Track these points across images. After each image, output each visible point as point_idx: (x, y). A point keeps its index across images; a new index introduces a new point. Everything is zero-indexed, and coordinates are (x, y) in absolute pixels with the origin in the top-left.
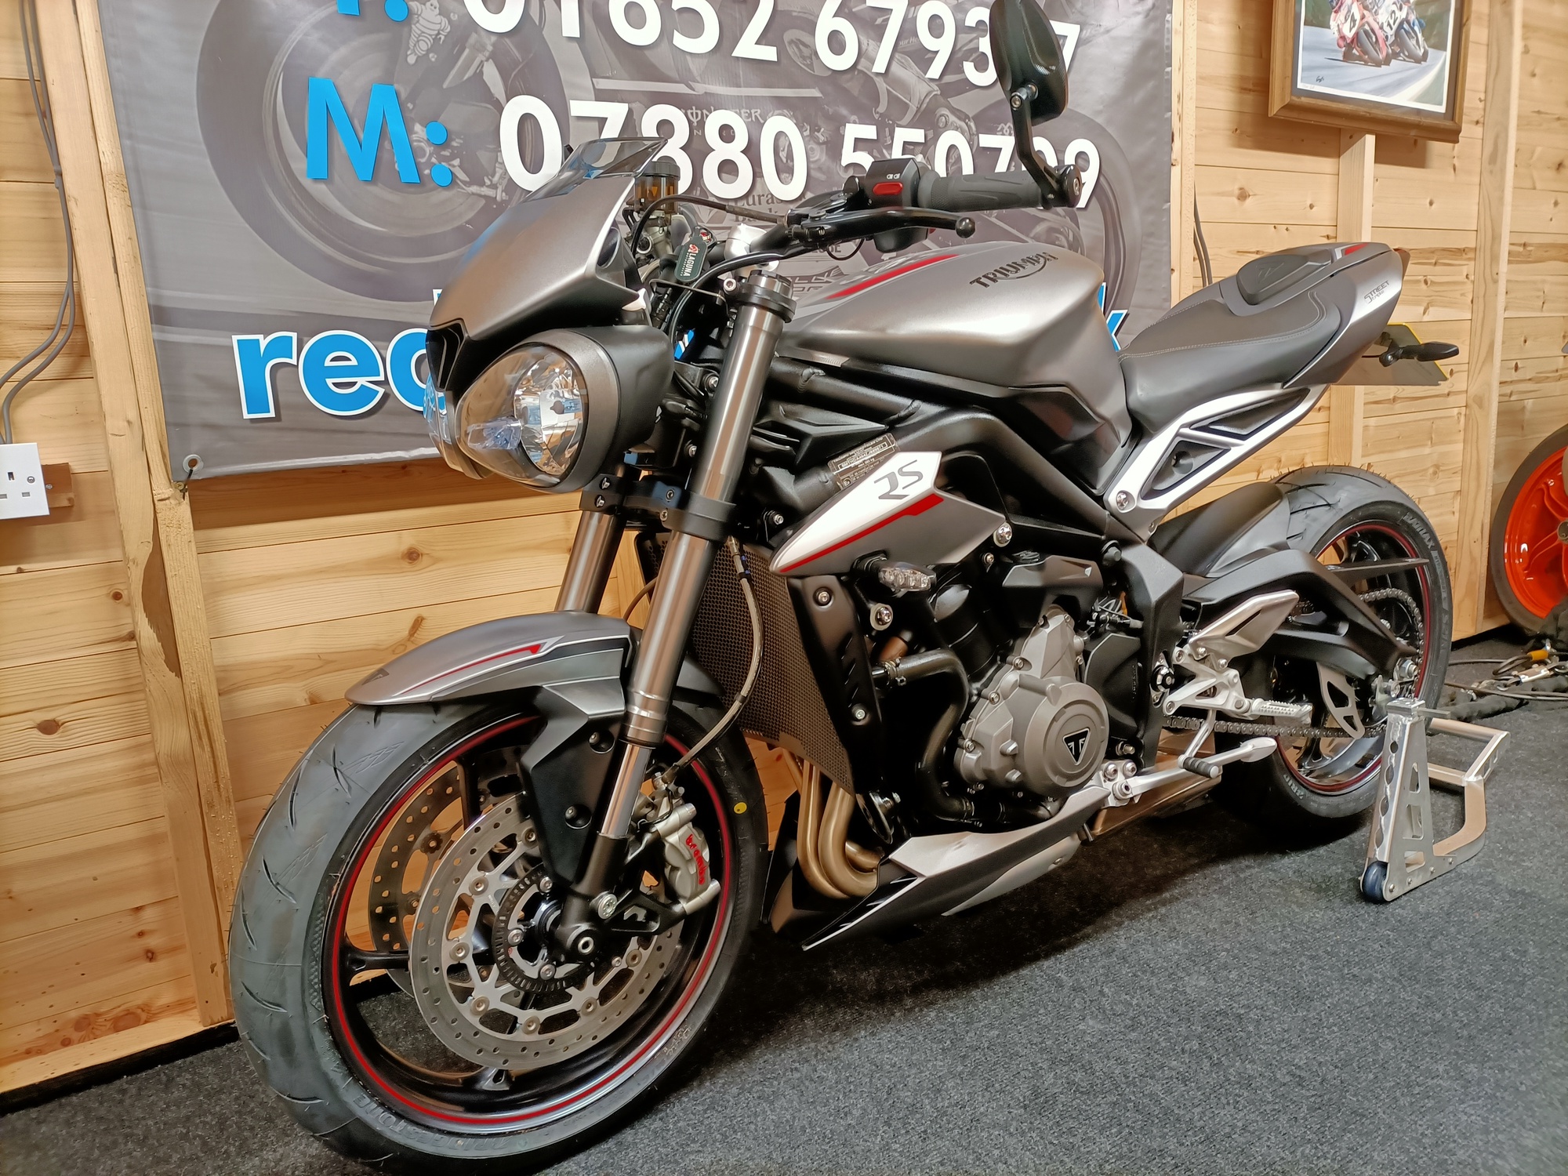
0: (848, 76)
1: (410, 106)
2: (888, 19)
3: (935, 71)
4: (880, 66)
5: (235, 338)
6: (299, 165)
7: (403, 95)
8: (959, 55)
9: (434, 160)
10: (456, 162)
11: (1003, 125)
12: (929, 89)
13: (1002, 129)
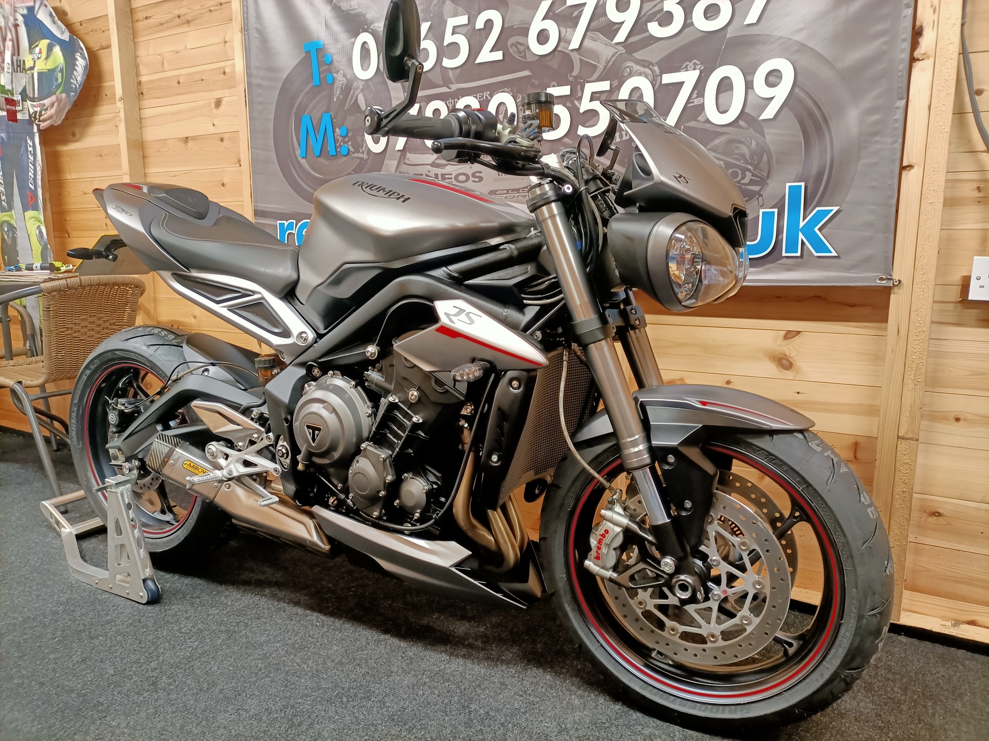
0: (551, 56)
1: (335, 120)
2: (583, 10)
3: (621, 37)
4: (575, 44)
5: (279, 222)
6: (298, 152)
7: (333, 116)
8: (644, 19)
9: (342, 144)
10: (350, 143)
11: (687, 63)
12: (615, 50)
13: (687, 65)
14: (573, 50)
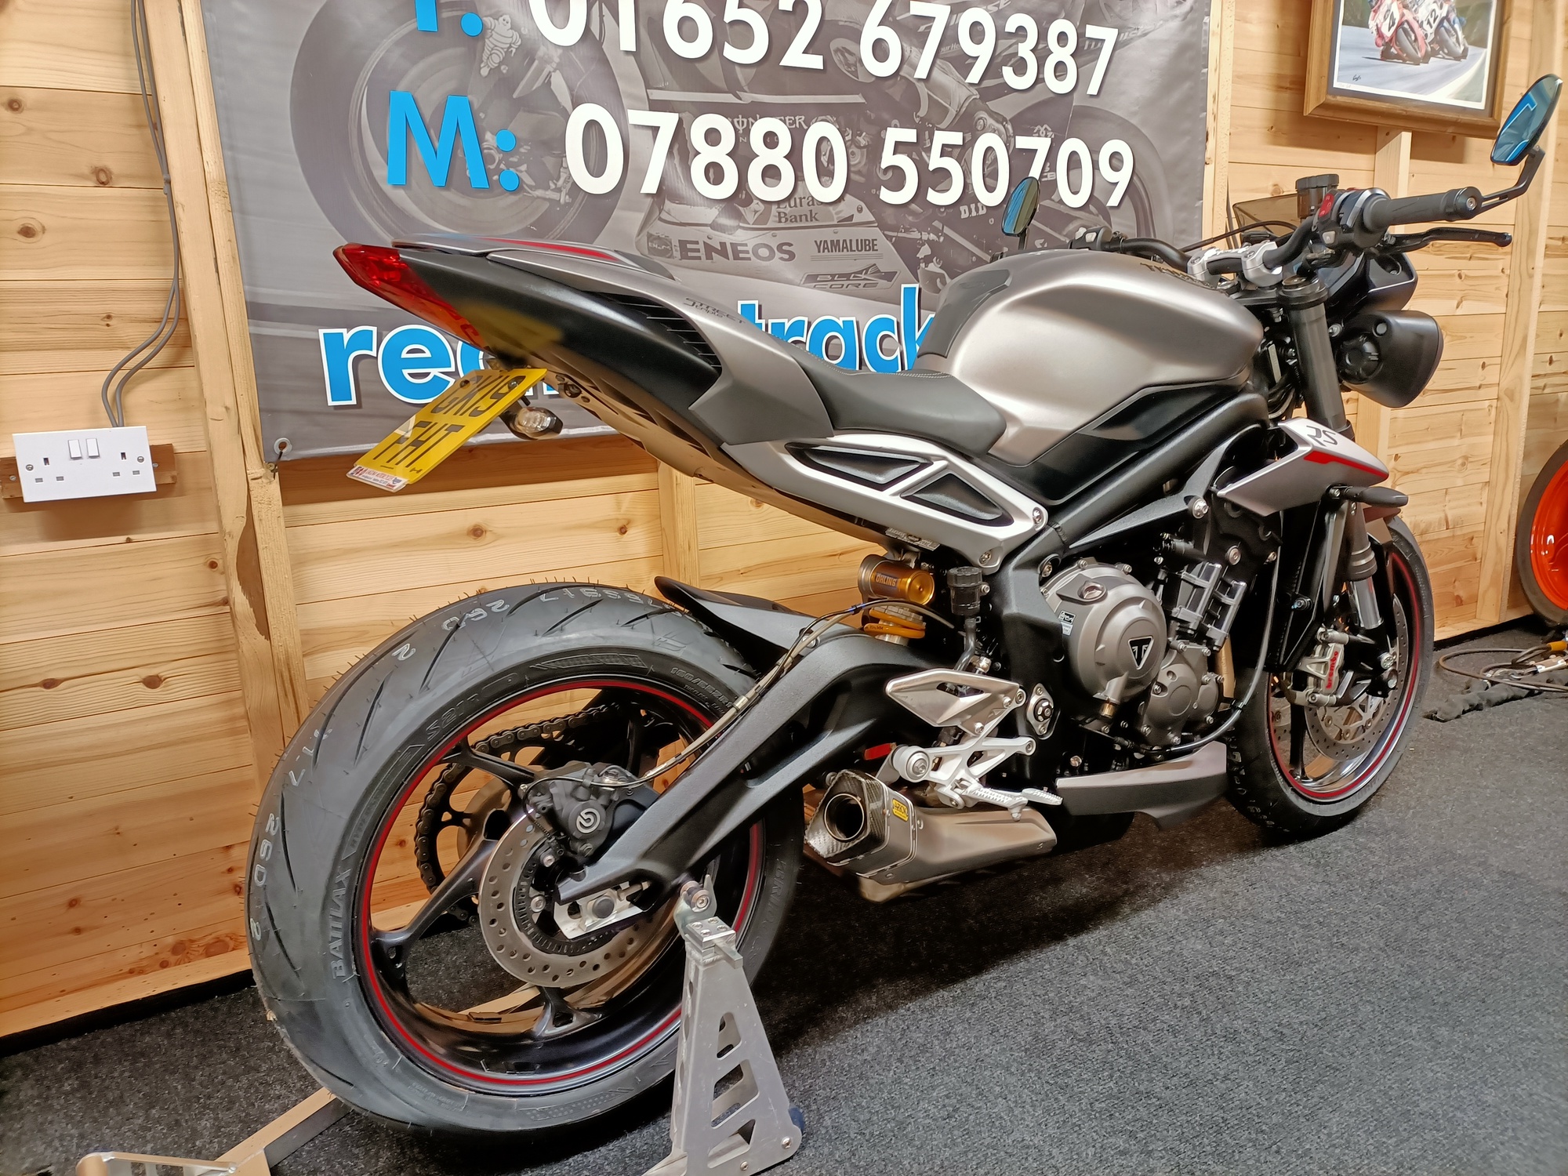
0: (891, 82)
1: (482, 115)
3: (975, 76)
4: (921, 72)
5: (322, 332)
6: (381, 172)
7: (476, 106)
8: (999, 60)
9: (502, 166)
10: (524, 168)
11: (1039, 127)
12: (969, 93)
13: (1039, 131)
14: (920, 80)
